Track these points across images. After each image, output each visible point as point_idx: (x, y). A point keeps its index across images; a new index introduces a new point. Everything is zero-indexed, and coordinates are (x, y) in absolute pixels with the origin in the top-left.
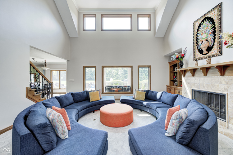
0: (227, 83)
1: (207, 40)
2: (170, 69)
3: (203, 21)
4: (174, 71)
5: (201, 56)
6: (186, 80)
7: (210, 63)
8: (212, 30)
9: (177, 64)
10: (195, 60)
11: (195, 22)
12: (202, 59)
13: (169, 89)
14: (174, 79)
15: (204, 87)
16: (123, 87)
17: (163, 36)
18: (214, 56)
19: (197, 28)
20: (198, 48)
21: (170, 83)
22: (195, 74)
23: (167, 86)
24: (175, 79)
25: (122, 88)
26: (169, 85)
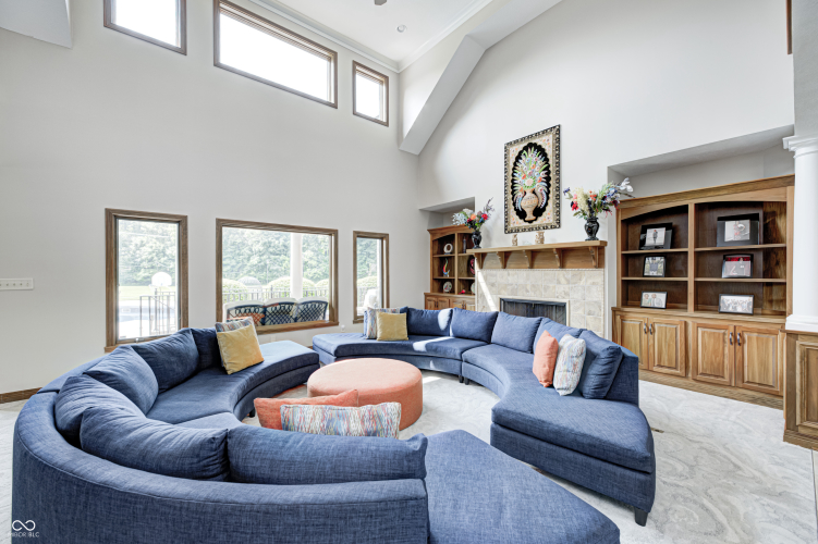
0: (568, 282)
1: (534, 192)
2: (433, 248)
3: (526, 148)
4: (443, 252)
5: (521, 223)
6: (485, 278)
7: (542, 240)
8: (543, 174)
9: (454, 235)
10: (507, 230)
11: (510, 144)
12: (524, 230)
13: (433, 303)
14: (442, 274)
15: (527, 291)
16: (269, 309)
17: (417, 153)
18: (547, 228)
19: (512, 160)
20: (514, 204)
21: (433, 285)
22: (508, 263)
23: (426, 295)
24: (447, 275)
25: (264, 312)
26: (429, 291)
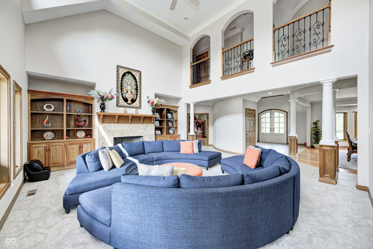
0: (144, 128)
1: (131, 92)
3: (127, 73)
5: (125, 104)
8: (135, 87)
10: (118, 106)
12: (126, 107)
18: (136, 108)
20: (122, 94)
